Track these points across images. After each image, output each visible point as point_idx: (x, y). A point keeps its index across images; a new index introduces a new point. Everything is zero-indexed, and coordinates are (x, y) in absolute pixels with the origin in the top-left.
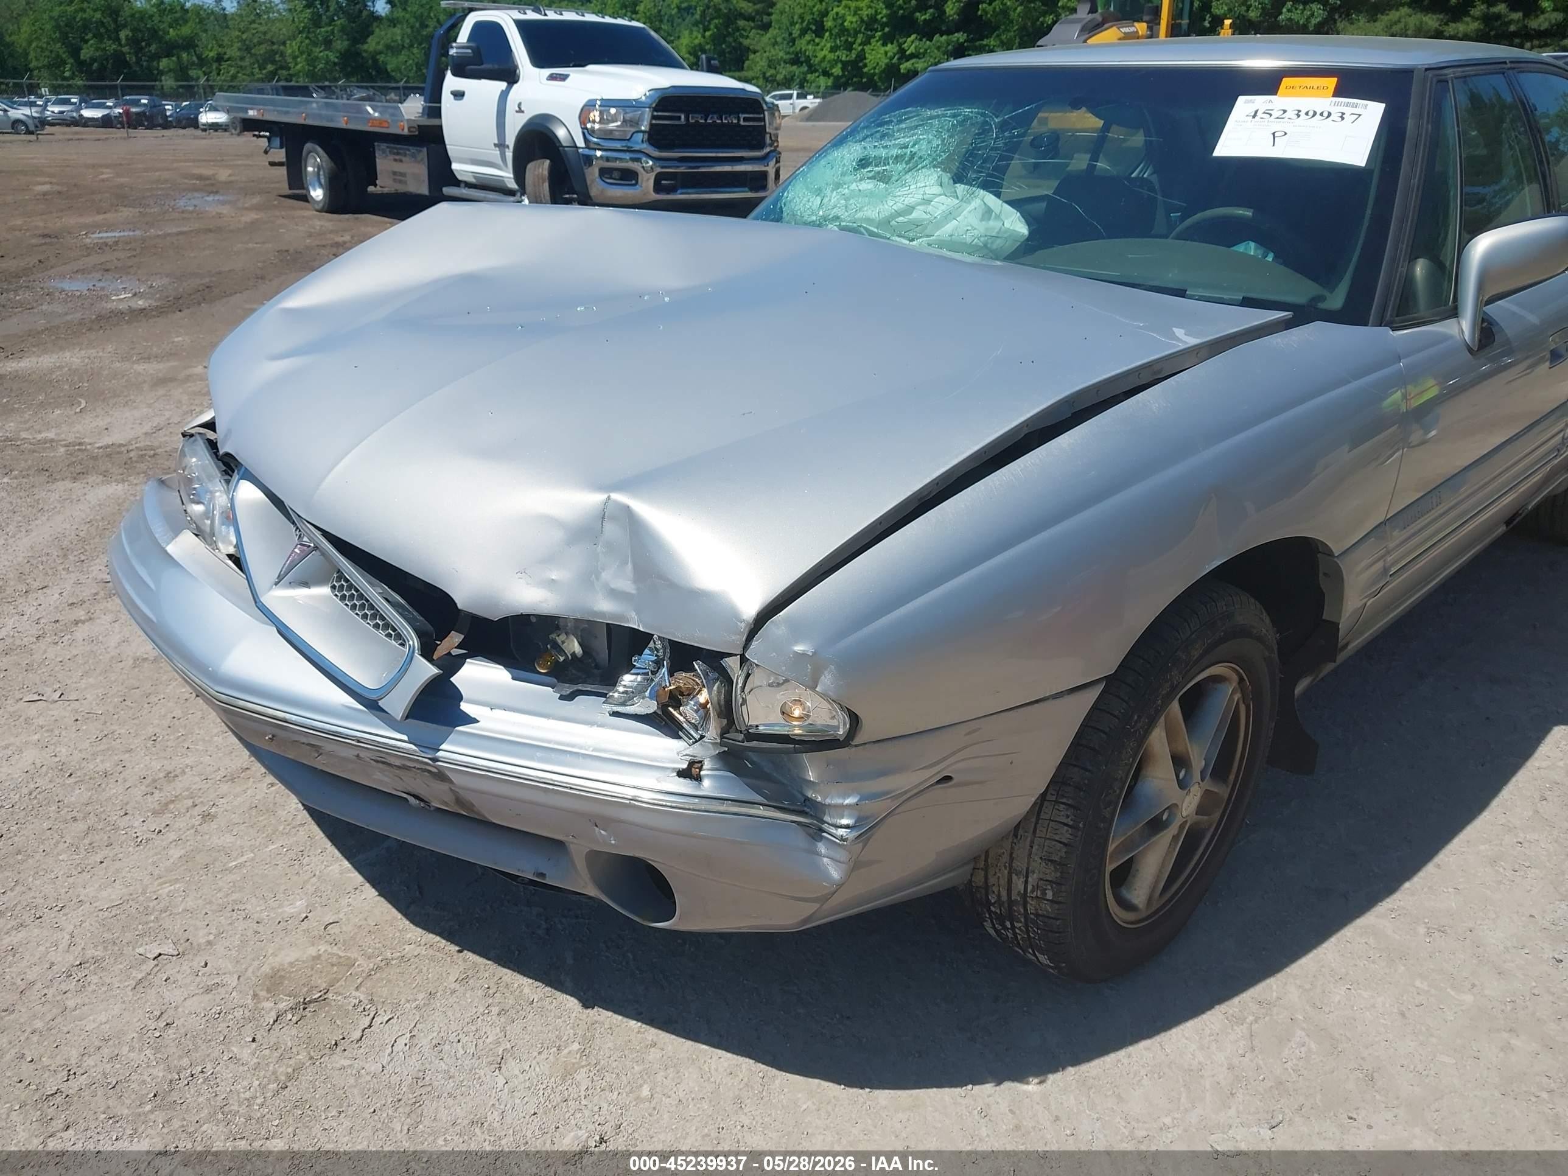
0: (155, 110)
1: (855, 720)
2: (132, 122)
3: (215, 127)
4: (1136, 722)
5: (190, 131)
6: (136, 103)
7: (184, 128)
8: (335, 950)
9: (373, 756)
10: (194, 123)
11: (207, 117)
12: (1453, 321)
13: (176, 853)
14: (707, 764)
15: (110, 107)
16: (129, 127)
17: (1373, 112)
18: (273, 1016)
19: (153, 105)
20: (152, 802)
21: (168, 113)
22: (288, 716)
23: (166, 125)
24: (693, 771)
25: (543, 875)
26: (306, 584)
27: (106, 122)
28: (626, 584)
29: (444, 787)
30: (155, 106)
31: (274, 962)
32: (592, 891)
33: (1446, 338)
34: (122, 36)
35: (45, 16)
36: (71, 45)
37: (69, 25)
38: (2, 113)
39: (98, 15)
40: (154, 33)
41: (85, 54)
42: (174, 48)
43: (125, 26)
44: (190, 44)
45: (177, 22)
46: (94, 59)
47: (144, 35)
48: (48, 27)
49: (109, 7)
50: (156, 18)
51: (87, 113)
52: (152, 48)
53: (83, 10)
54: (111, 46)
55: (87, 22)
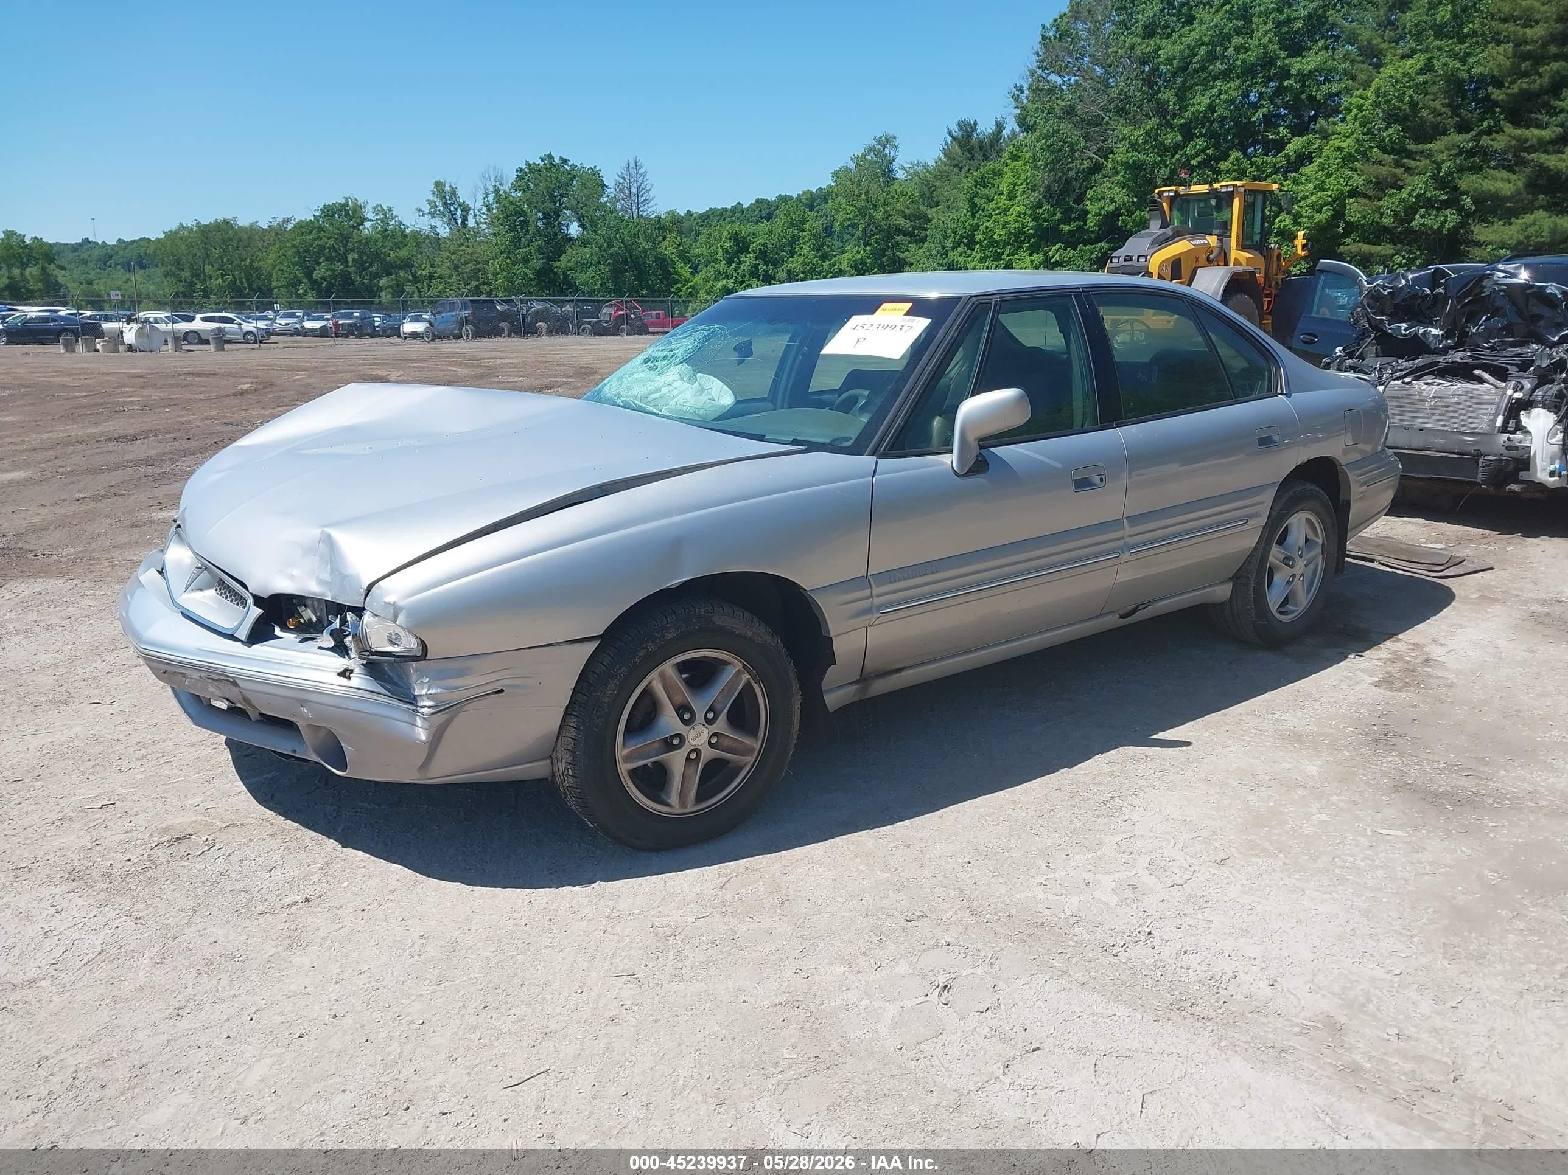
0: (365, 321)
1: (423, 645)
2: (340, 332)
3: (415, 335)
4: (618, 670)
5: (395, 340)
6: (349, 316)
7: (388, 336)
8: (207, 819)
9: (206, 674)
10: (395, 332)
11: (408, 327)
12: (949, 455)
13: (140, 777)
14: (357, 670)
15: (328, 320)
16: (337, 337)
17: (921, 324)
18: (156, 843)
19: (363, 318)
20: (138, 754)
21: (376, 324)
22: (170, 657)
23: (374, 335)
24: (345, 673)
25: (295, 751)
26: (201, 590)
27: (323, 332)
28: (326, 576)
29: (237, 690)
30: (365, 318)
31: (169, 823)
32: (315, 758)
33: (943, 464)
34: (350, 259)
35: (289, 245)
36: (307, 267)
37: (307, 251)
38: (236, 326)
39: (331, 242)
40: (377, 256)
41: (317, 274)
42: (393, 267)
43: (352, 250)
44: (407, 264)
45: (397, 246)
46: (324, 278)
47: (368, 257)
48: (290, 253)
49: (342, 235)
50: (380, 243)
51: (308, 325)
52: (374, 268)
53: (320, 238)
54: (339, 267)
55: (322, 248)
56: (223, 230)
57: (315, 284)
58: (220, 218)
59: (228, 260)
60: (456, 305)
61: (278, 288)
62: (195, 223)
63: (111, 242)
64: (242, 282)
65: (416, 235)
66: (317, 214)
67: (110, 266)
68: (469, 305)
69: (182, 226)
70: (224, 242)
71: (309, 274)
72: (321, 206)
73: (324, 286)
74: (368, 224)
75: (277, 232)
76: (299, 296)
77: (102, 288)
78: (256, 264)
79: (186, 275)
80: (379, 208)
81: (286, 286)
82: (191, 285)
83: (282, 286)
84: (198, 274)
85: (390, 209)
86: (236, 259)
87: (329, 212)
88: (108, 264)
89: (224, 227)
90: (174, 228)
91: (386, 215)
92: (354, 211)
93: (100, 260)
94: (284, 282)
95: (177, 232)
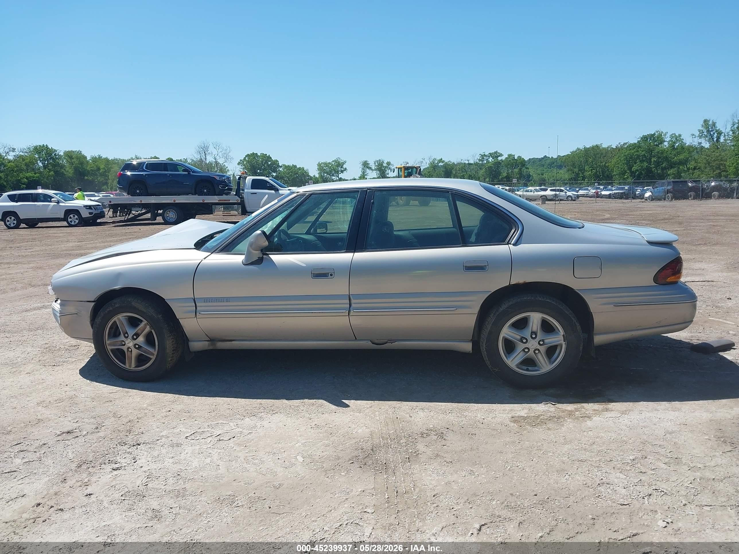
21: (636, 193)
34: (653, 160)
35: (623, 155)
36: (630, 165)
37: (631, 158)
38: (564, 193)
39: (643, 153)
40: (666, 159)
41: (634, 169)
42: (675, 164)
43: (654, 156)
44: (684, 162)
45: (679, 153)
46: (637, 170)
47: (662, 160)
48: (622, 159)
49: (649, 149)
50: (669, 153)
51: (604, 193)
52: (664, 165)
53: (638, 151)
54: (645, 164)
55: (638, 156)
56: (595, 150)
57: (633, 174)
58: (595, 144)
59: (595, 163)
60: (665, 184)
61: (615, 175)
62: (583, 147)
63: (555, 157)
64: (599, 173)
65: (690, 147)
66: (639, 140)
67: (553, 167)
68: (672, 184)
69: (578, 149)
70: (595, 155)
71: (630, 168)
72: (642, 136)
73: (636, 174)
74: (666, 144)
75: (619, 149)
76: (624, 179)
77: (546, 176)
78: (607, 165)
79: (576, 170)
80: (674, 136)
81: (619, 174)
82: (578, 174)
83: (617, 174)
84: (582, 170)
85: (680, 136)
86: (599, 163)
87: (645, 138)
88: (552, 166)
89: (596, 148)
90: (575, 149)
91: (677, 138)
92: (658, 137)
93: (549, 165)
94: (618, 172)
95: (576, 151)
